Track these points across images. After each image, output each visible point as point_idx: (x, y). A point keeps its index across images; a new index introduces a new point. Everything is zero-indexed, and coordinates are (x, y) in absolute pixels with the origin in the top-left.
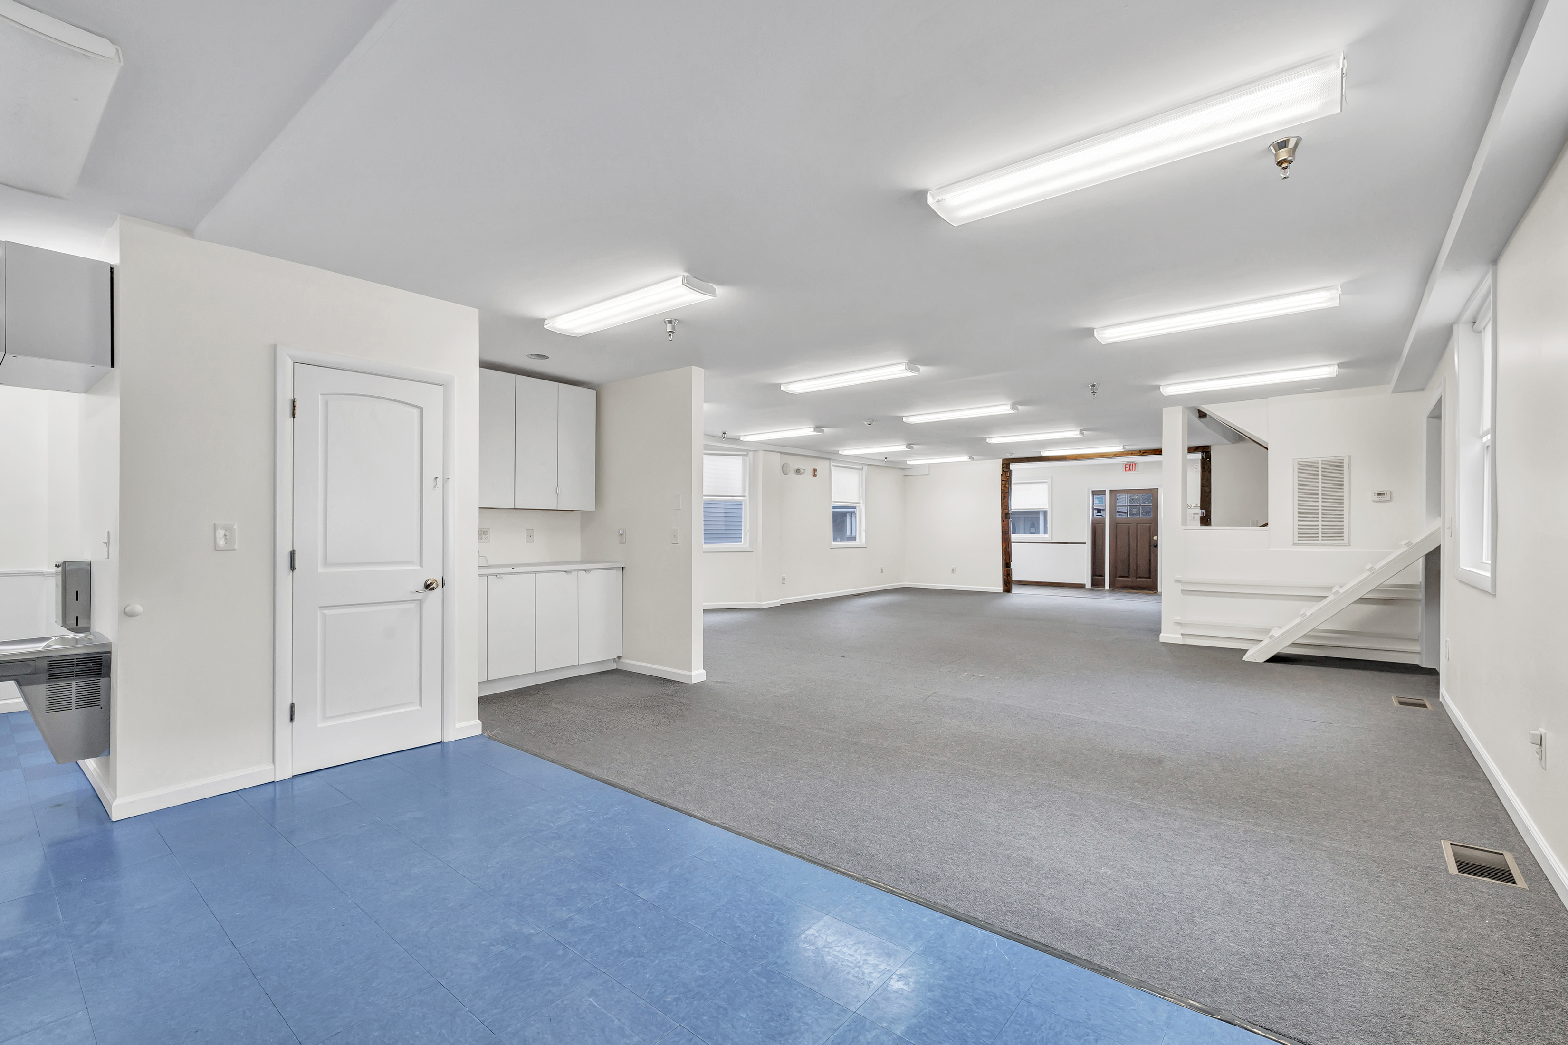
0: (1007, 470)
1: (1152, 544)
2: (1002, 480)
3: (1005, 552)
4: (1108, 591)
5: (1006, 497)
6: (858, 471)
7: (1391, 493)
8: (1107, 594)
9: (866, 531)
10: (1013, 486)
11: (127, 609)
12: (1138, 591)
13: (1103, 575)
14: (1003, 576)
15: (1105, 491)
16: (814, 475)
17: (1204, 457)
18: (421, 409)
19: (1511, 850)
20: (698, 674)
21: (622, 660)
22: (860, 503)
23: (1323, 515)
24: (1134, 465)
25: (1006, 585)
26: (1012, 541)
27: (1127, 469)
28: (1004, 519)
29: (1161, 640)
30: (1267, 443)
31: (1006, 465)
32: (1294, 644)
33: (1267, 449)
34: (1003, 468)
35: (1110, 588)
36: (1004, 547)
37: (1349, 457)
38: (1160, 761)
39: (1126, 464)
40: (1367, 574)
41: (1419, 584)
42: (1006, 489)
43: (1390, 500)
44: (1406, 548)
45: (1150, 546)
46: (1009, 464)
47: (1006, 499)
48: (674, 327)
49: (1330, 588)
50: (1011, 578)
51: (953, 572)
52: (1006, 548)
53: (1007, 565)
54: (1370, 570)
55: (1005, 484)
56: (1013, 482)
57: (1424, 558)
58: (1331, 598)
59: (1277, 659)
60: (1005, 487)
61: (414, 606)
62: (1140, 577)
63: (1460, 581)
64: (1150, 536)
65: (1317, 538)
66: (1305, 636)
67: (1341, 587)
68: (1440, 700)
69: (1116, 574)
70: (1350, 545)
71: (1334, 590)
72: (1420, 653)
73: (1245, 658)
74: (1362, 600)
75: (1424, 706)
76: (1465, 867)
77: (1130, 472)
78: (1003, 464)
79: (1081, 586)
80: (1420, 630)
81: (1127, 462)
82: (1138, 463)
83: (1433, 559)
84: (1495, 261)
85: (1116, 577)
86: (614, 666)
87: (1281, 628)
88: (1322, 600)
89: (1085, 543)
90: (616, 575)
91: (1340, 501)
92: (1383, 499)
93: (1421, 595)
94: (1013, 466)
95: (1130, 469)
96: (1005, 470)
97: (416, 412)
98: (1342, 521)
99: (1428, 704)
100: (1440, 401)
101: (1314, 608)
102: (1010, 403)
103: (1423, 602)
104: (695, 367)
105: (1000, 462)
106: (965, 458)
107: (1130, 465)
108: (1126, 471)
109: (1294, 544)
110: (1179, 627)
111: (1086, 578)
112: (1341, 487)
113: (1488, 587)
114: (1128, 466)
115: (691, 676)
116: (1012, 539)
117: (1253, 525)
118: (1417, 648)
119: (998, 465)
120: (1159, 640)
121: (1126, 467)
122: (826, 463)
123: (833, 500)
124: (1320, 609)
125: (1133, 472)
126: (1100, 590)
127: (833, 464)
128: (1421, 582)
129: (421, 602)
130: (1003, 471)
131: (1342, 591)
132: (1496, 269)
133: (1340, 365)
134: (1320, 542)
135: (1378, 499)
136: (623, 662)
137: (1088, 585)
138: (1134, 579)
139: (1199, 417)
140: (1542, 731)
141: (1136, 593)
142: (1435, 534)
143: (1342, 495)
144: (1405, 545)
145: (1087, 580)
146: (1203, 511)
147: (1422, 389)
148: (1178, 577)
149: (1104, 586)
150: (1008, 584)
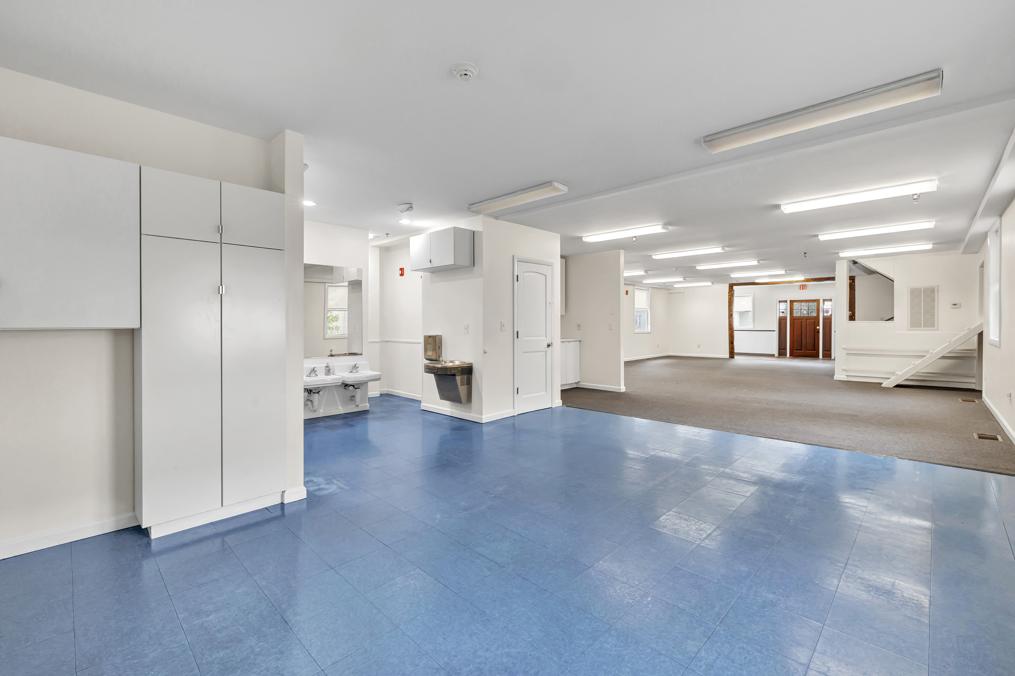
0: (732, 290)
1: (816, 331)
2: (729, 296)
3: (731, 335)
4: (789, 358)
5: (731, 305)
6: (646, 291)
7: (960, 304)
8: (788, 360)
9: (651, 324)
10: (735, 298)
11: (485, 351)
12: (809, 358)
13: (785, 349)
14: (729, 349)
15: (787, 301)
16: (627, 294)
17: (851, 282)
18: (546, 276)
19: (1000, 435)
20: (623, 389)
21: (579, 383)
22: (647, 309)
23: (924, 315)
24: (805, 286)
25: (731, 354)
26: (734, 330)
27: (801, 288)
28: (730, 317)
29: (835, 379)
30: (894, 279)
31: (731, 286)
32: (906, 380)
33: (893, 281)
34: (729, 289)
35: (790, 356)
36: (730, 333)
37: (938, 286)
38: (856, 416)
39: (800, 286)
40: (947, 344)
41: (975, 349)
42: (731, 300)
43: (960, 307)
44: (967, 331)
45: (815, 332)
46: (732, 287)
47: (731, 306)
48: (636, 239)
49: (927, 352)
50: (734, 350)
51: (699, 347)
52: (731, 333)
53: (731, 342)
54: (949, 341)
55: (731, 298)
56: (735, 296)
57: (977, 335)
58: (928, 356)
59: (898, 386)
60: (730, 299)
61: (544, 353)
62: (808, 350)
63: (990, 344)
64: (815, 327)
65: (920, 327)
66: (912, 375)
67: (934, 351)
68: (983, 400)
69: (793, 348)
70: (938, 330)
71: (930, 352)
72: (975, 383)
73: (882, 386)
74: (943, 357)
75: (975, 402)
76: (980, 437)
77: (803, 290)
78: (729, 286)
79: (773, 356)
80: (975, 372)
81: (802, 284)
82: (808, 285)
83: (981, 335)
84: (1001, 216)
85: (794, 350)
86: (575, 386)
87: (901, 371)
88: (922, 358)
89: (775, 331)
90: (578, 343)
91: (933, 307)
92: (956, 307)
93: (976, 355)
94: (735, 287)
95: (803, 289)
96: (730, 290)
97: (545, 276)
98: (934, 318)
99: (976, 401)
100: (983, 262)
101: (920, 361)
102: (757, 260)
103: (977, 358)
104: (622, 250)
105: (728, 285)
106: (710, 284)
107: (803, 286)
108: (800, 289)
109: (908, 330)
110: (845, 372)
111: (775, 352)
112: (934, 302)
113: (998, 345)
114: (801, 286)
115: (621, 389)
116: (734, 328)
117: (880, 320)
118: (974, 380)
119: (726, 287)
120: (833, 379)
121: (800, 287)
122: (632, 287)
123: (635, 307)
124: (923, 361)
125: (805, 290)
126: (785, 358)
127: (636, 288)
128: (976, 348)
129: (546, 352)
130: (729, 290)
131: (934, 352)
132: (1001, 218)
133: (933, 244)
134: (922, 328)
135: (953, 307)
136: (580, 384)
137: (777, 355)
138: (805, 351)
139: (854, 264)
140: (1011, 392)
141: (808, 359)
142: (981, 325)
143: (934, 305)
144: (967, 329)
145: (776, 352)
146: (851, 312)
147: (977, 253)
148: (844, 346)
149: (786, 355)
150: (732, 354)
